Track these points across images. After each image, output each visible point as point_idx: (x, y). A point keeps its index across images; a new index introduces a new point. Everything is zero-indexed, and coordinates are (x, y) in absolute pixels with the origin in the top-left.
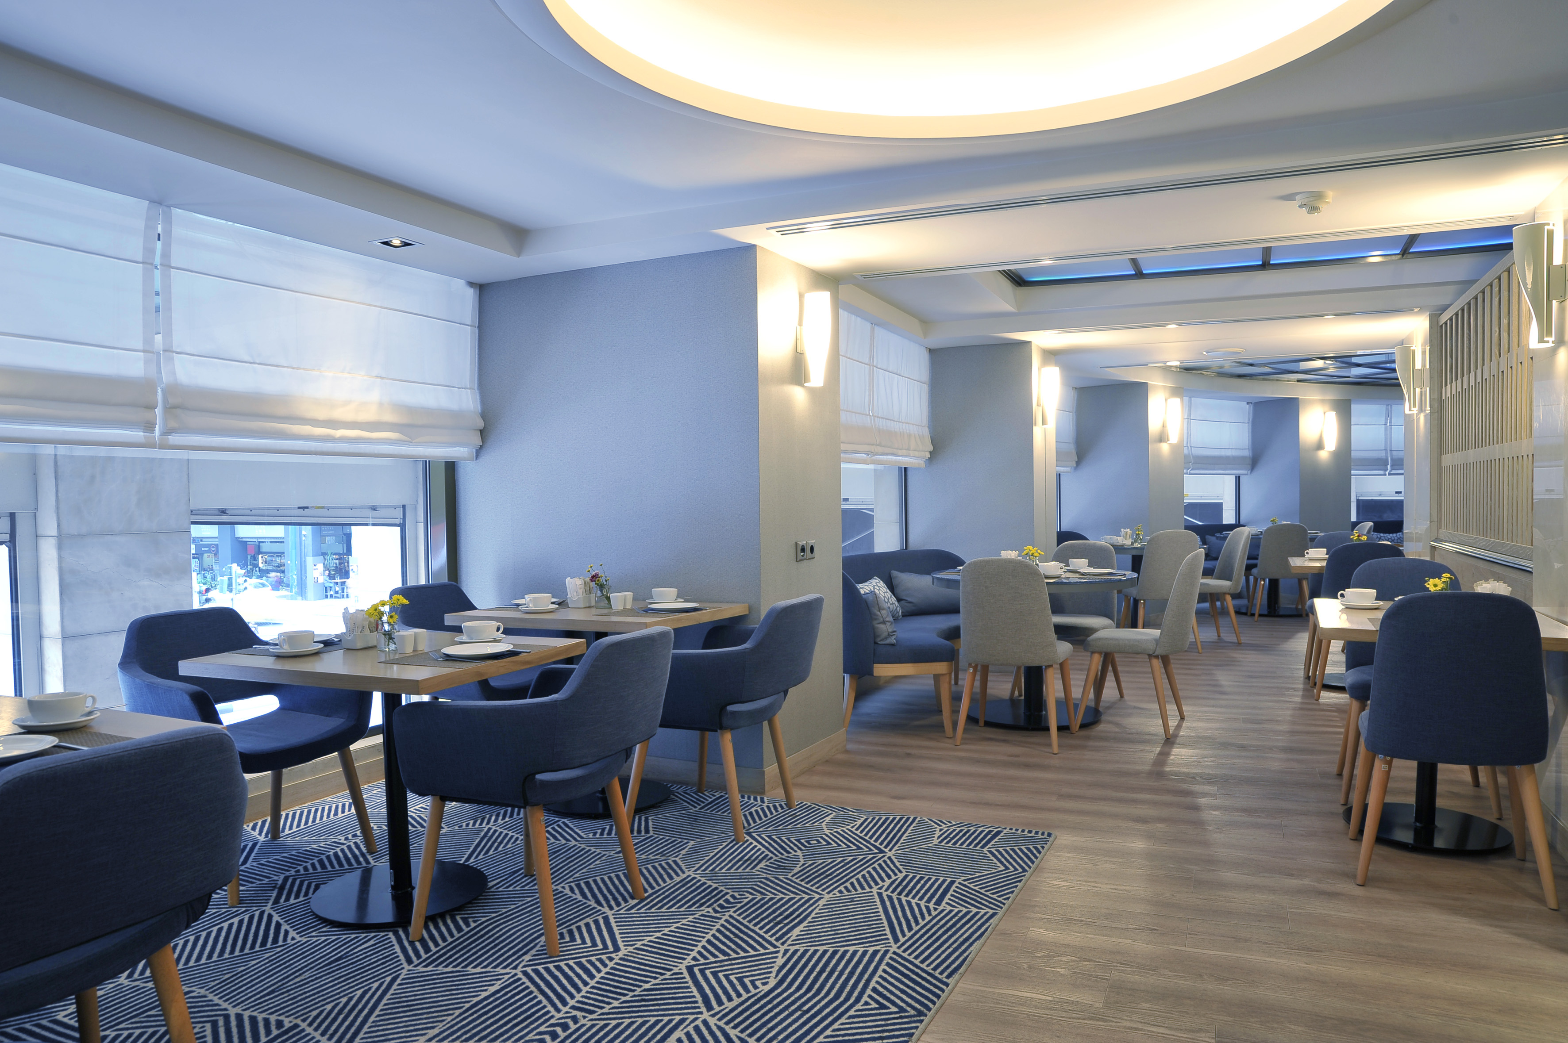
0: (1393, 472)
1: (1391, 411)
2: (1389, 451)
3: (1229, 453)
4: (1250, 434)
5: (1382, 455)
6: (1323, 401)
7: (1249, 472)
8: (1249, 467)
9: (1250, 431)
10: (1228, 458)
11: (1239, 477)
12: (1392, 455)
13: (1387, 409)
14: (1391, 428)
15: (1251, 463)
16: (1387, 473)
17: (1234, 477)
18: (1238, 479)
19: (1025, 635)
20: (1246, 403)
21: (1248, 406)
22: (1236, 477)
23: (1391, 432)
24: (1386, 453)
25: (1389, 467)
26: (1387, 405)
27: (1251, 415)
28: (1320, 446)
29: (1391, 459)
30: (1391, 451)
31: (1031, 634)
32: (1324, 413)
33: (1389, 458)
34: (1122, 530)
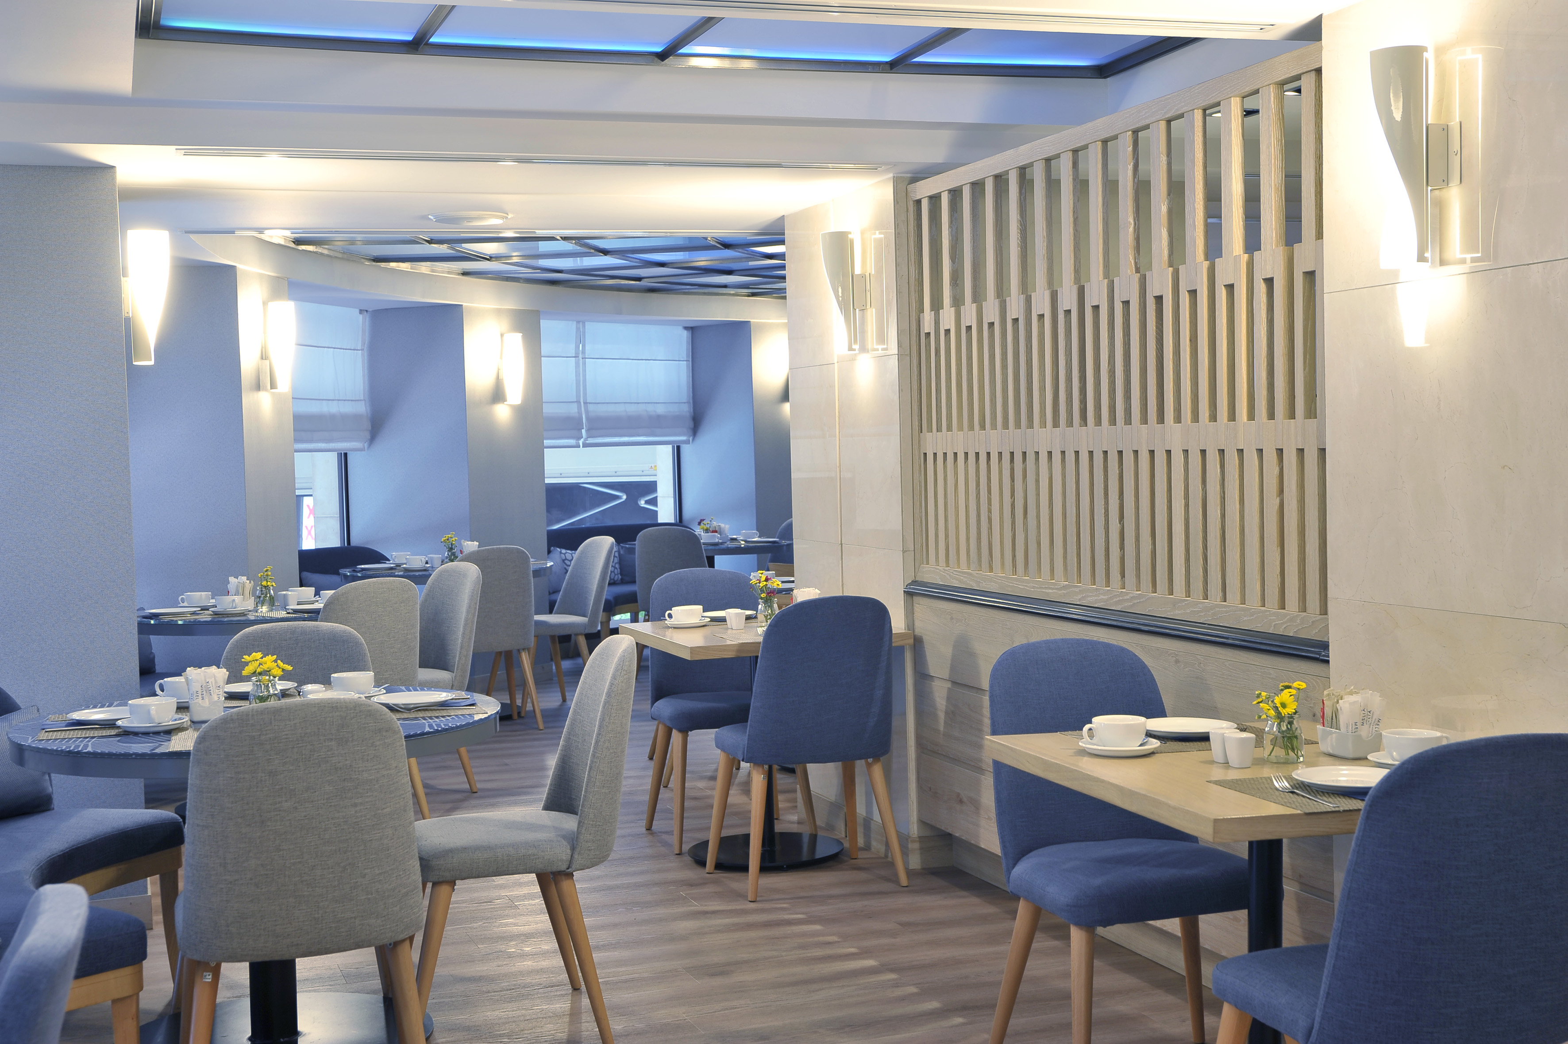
0: (590, 441)
1: (584, 332)
2: (582, 403)
3: (333, 408)
4: (366, 372)
5: (573, 410)
6: (499, 312)
7: (366, 445)
8: (368, 435)
9: (366, 365)
10: (332, 417)
11: (346, 454)
12: (587, 412)
13: (578, 329)
14: (584, 364)
15: (370, 428)
16: (581, 442)
17: (336, 453)
18: (344, 459)
19: (364, 876)
20: (358, 311)
21: (361, 317)
22: (340, 455)
23: (584, 371)
24: (579, 407)
25: (584, 431)
26: (578, 322)
27: (367, 334)
28: (498, 395)
29: (587, 418)
30: (585, 403)
31: (377, 872)
32: (502, 335)
33: (584, 417)
34: (232, 579)
